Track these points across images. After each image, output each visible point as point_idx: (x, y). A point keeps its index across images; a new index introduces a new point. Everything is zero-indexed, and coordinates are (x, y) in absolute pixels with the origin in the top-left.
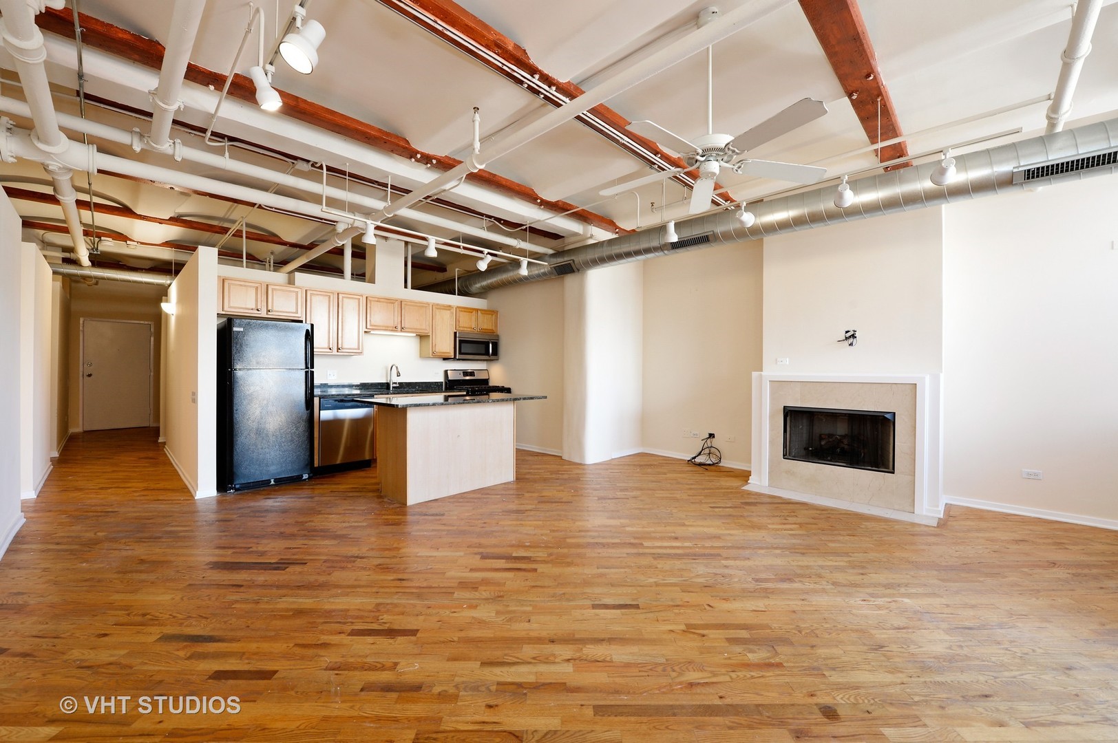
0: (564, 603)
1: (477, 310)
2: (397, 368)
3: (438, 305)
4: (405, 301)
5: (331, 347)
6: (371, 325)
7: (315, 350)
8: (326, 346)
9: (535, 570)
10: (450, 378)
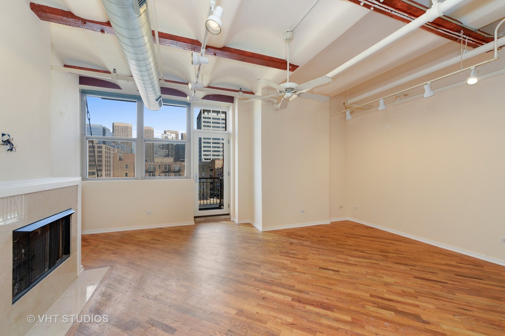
0: (352, 275)
9: (371, 296)
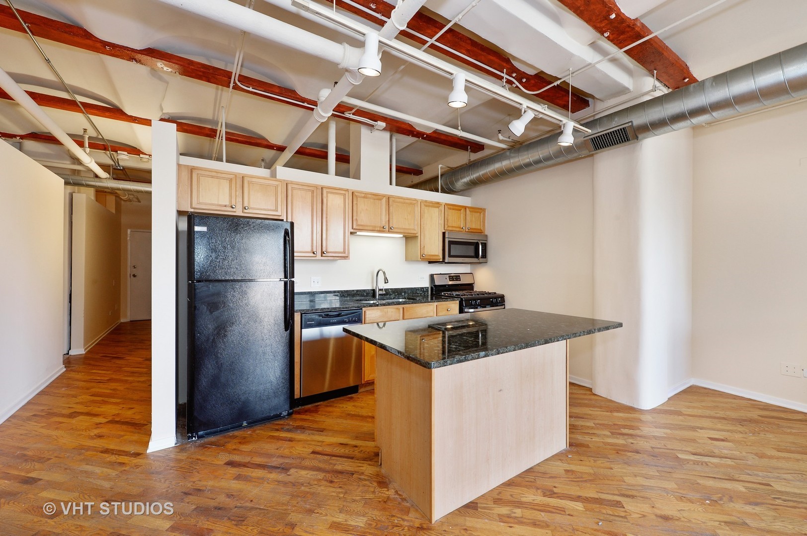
1: (465, 208)
2: (384, 273)
3: (426, 201)
4: (392, 197)
5: (314, 250)
6: (358, 225)
7: (295, 254)
8: (309, 249)
10: (437, 283)
